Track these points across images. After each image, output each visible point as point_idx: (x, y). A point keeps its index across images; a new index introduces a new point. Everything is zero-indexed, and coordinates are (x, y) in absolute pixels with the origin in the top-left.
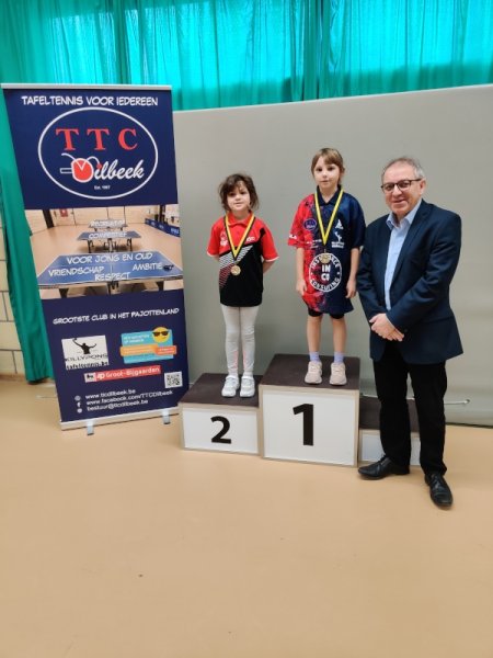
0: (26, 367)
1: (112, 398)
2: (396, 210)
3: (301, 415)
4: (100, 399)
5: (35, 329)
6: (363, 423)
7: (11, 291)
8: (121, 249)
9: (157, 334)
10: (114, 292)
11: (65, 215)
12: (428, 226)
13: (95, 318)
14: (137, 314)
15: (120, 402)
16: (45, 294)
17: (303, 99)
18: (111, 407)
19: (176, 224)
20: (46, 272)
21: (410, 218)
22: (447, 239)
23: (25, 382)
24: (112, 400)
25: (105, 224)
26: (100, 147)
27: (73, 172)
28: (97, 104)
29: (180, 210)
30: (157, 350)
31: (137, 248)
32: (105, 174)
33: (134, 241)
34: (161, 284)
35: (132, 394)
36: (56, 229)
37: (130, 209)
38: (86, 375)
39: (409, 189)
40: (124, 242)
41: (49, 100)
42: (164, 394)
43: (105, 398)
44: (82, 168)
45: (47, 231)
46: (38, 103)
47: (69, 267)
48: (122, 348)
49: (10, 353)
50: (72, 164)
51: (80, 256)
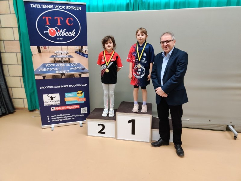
0: (28, 105)
1: (61, 117)
2: (165, 51)
3: (131, 123)
4: (56, 117)
5: (32, 91)
6: (153, 127)
7: (23, 76)
8: (66, 62)
9: (78, 93)
10: (63, 77)
11: (46, 48)
12: (176, 56)
13: (56, 87)
14: (71, 86)
15: (64, 118)
16: (37, 78)
17: (133, 10)
18: (61, 120)
19: (86, 53)
20: (38, 69)
21: (170, 53)
22: (183, 61)
23: (28, 110)
24: (61, 118)
25: (61, 52)
26: (59, 24)
27: (49, 33)
28: (58, 8)
29: (88, 48)
30: (78, 99)
31: (72, 61)
32: (61, 34)
33: (71, 59)
34: (80, 75)
35: (69, 116)
36: (42, 54)
37: (70, 47)
38: (52, 108)
39: (170, 43)
40: (67, 59)
41: (41, 6)
42: (81, 115)
43: (59, 117)
44: (52, 32)
45: (38, 54)
46: (36, 7)
47: (46, 68)
48: (65, 98)
49: (22, 100)
50: (49, 30)
51: (51, 64)
